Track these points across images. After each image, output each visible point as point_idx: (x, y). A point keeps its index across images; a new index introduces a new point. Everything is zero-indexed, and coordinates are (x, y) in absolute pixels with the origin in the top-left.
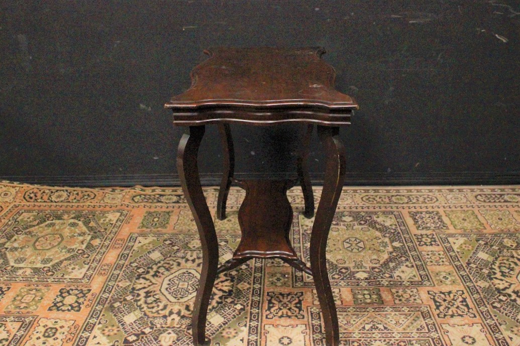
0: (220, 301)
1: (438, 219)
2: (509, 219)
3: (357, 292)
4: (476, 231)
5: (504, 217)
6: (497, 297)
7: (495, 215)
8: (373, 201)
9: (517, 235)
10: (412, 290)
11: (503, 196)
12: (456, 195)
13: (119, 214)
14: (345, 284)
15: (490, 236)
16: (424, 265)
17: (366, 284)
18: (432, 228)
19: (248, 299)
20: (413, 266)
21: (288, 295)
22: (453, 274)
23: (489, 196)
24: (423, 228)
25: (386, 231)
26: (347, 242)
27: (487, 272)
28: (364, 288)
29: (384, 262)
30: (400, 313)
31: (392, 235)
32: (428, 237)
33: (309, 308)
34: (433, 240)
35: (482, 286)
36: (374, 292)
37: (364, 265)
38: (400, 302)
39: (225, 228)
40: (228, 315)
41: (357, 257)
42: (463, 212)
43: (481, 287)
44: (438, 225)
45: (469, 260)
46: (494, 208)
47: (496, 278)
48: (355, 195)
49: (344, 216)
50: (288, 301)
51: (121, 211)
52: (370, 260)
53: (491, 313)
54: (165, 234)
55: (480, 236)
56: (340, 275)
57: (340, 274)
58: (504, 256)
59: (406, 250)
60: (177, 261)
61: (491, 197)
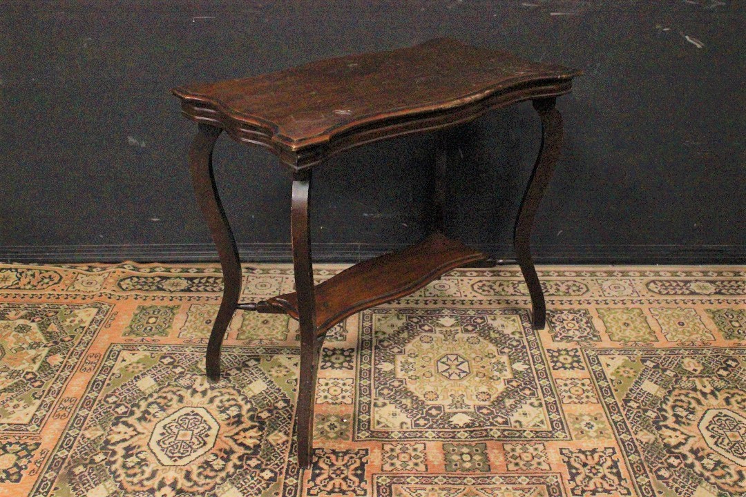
0: (239, 463)
1: (587, 323)
2: (695, 324)
3: (451, 449)
4: (643, 344)
5: (687, 321)
6: (666, 460)
7: (674, 317)
8: (489, 291)
9: (704, 352)
10: (537, 446)
11: (688, 285)
12: (617, 282)
13: (96, 310)
14: (434, 435)
15: (664, 353)
16: (558, 402)
17: (466, 435)
18: (576, 339)
19: (282, 461)
20: (541, 405)
21: (345, 453)
22: (601, 419)
23: (667, 284)
24: (561, 339)
25: (505, 343)
26: (443, 363)
27: (654, 415)
28: (462, 443)
29: (497, 398)
30: (515, 486)
31: (514, 351)
32: (568, 354)
33: (375, 477)
34: (576, 359)
35: (644, 441)
36: (477, 450)
37: (467, 402)
38: (517, 468)
39: (258, 336)
40: (249, 489)
41: (456, 388)
42: (625, 311)
43: (642, 442)
44: (585, 334)
45: (627, 395)
46: (673, 305)
47: (666, 427)
48: (462, 280)
49: (442, 316)
50: (344, 465)
51: (99, 305)
52: (475, 393)
53: (654, 488)
54: (164, 345)
55: (649, 354)
56: (428, 420)
57: (427, 417)
58: (681, 388)
59: (533, 377)
60: (178, 393)
61: (671, 285)
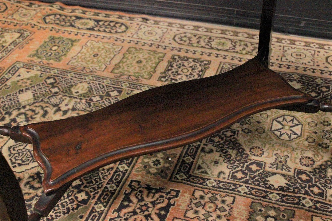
13: (19, 35)
14: (247, 190)
28: (271, 205)
29: (321, 166)
37: (289, 163)
39: (129, 72)
48: (319, 52)
51: (22, 31)
54: (54, 68)
56: (246, 174)
57: (246, 171)
60: (45, 109)
